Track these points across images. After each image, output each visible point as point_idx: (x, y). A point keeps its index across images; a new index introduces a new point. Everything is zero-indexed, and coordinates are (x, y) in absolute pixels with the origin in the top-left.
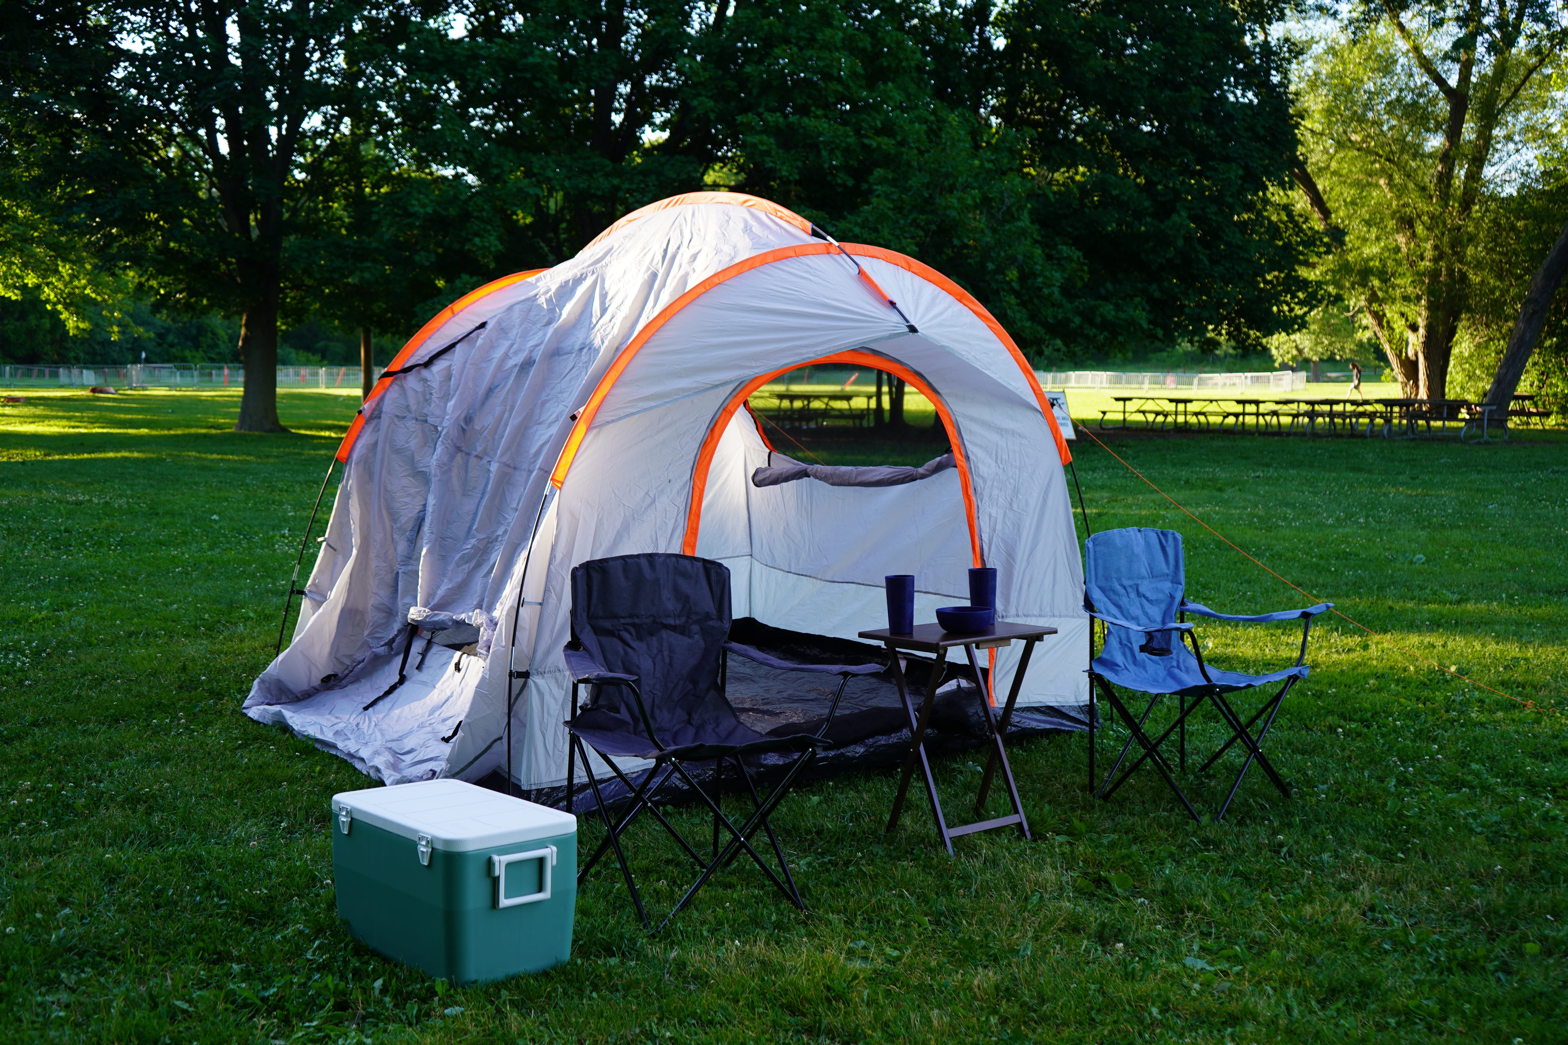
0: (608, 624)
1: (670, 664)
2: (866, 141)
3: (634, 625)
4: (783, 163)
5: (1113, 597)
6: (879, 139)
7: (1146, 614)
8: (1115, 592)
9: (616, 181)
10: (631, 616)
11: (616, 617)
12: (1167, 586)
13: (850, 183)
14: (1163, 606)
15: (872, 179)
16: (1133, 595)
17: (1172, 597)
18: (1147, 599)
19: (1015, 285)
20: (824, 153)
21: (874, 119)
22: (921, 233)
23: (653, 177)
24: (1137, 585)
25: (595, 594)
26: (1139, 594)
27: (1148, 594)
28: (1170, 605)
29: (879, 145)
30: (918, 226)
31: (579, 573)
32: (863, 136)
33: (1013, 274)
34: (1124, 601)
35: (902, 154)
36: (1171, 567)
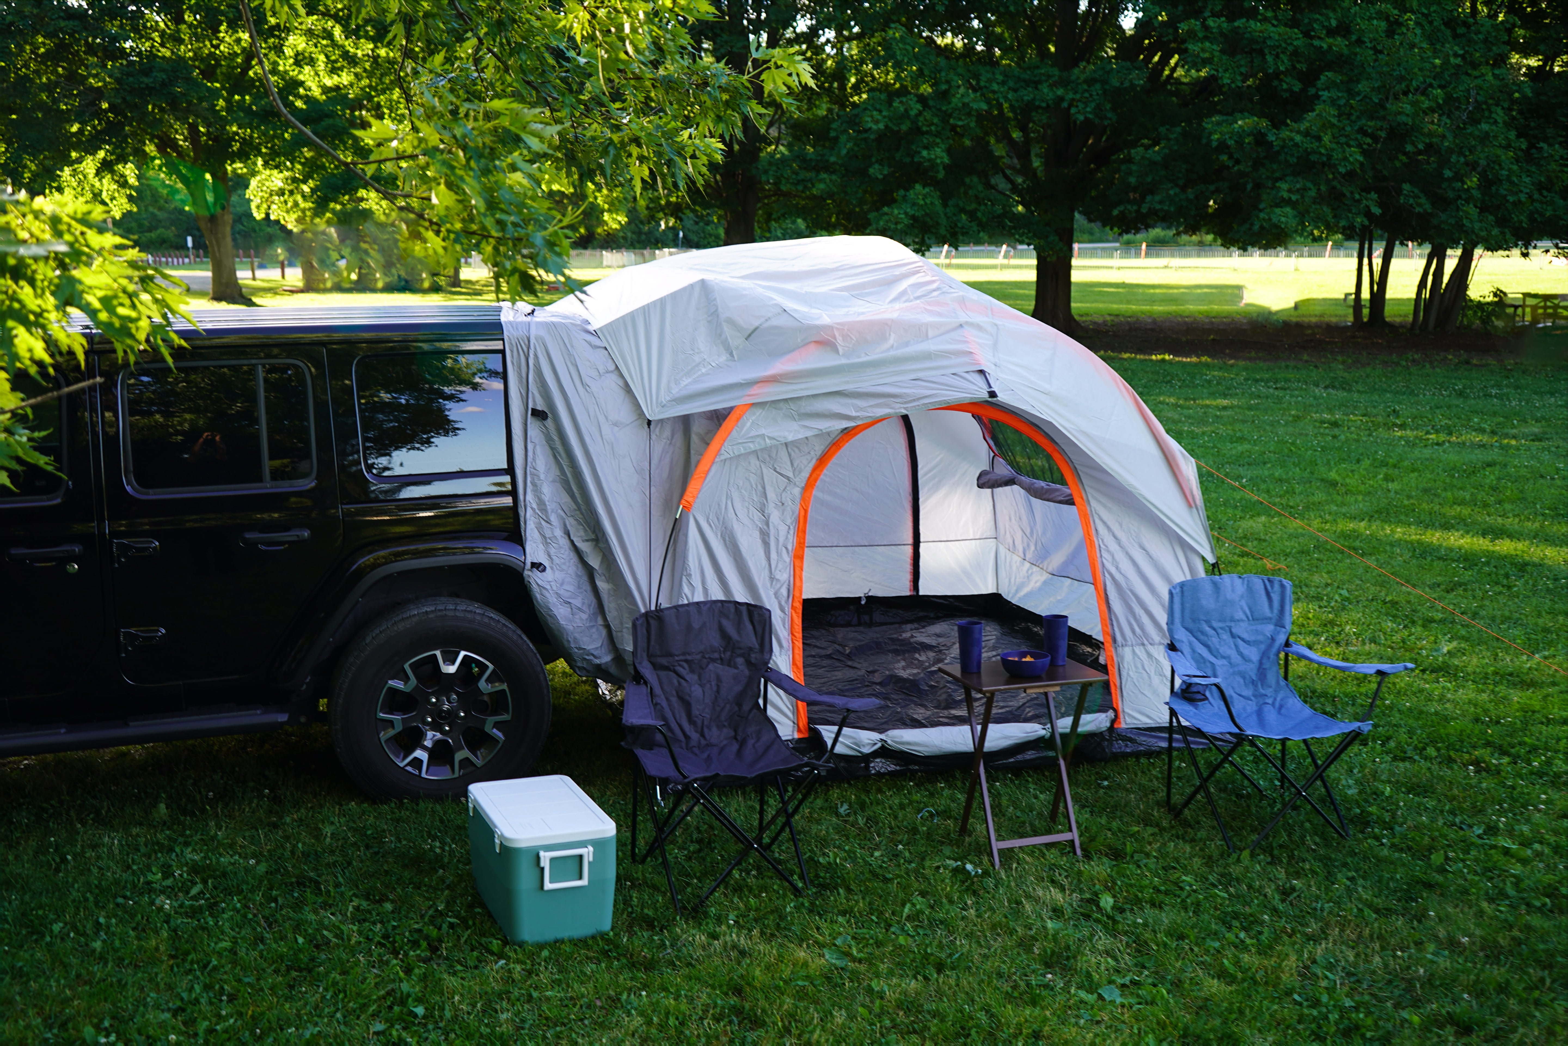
0: (664, 661)
1: (718, 692)
2: (1316, 43)
3: (686, 661)
4: (1226, 70)
5: (1202, 637)
6: (1331, 40)
7: (1241, 654)
8: (1203, 633)
9: (1060, 92)
10: (684, 654)
11: (671, 655)
12: (1269, 629)
13: (1297, 87)
14: (1263, 647)
15: (1319, 84)
16: (1226, 636)
17: (1273, 640)
18: (1243, 640)
19: (1476, 194)
20: (1269, 58)
21: (1328, 19)
22: (1369, 140)
23: (1098, 86)
24: (1230, 628)
25: (653, 637)
26: (1233, 636)
27: (1245, 636)
28: (1270, 646)
29: (1330, 47)
30: (1365, 134)
31: (638, 623)
32: (1312, 38)
33: (1473, 181)
34: (1214, 641)
35: (1356, 54)
36: (1276, 611)
